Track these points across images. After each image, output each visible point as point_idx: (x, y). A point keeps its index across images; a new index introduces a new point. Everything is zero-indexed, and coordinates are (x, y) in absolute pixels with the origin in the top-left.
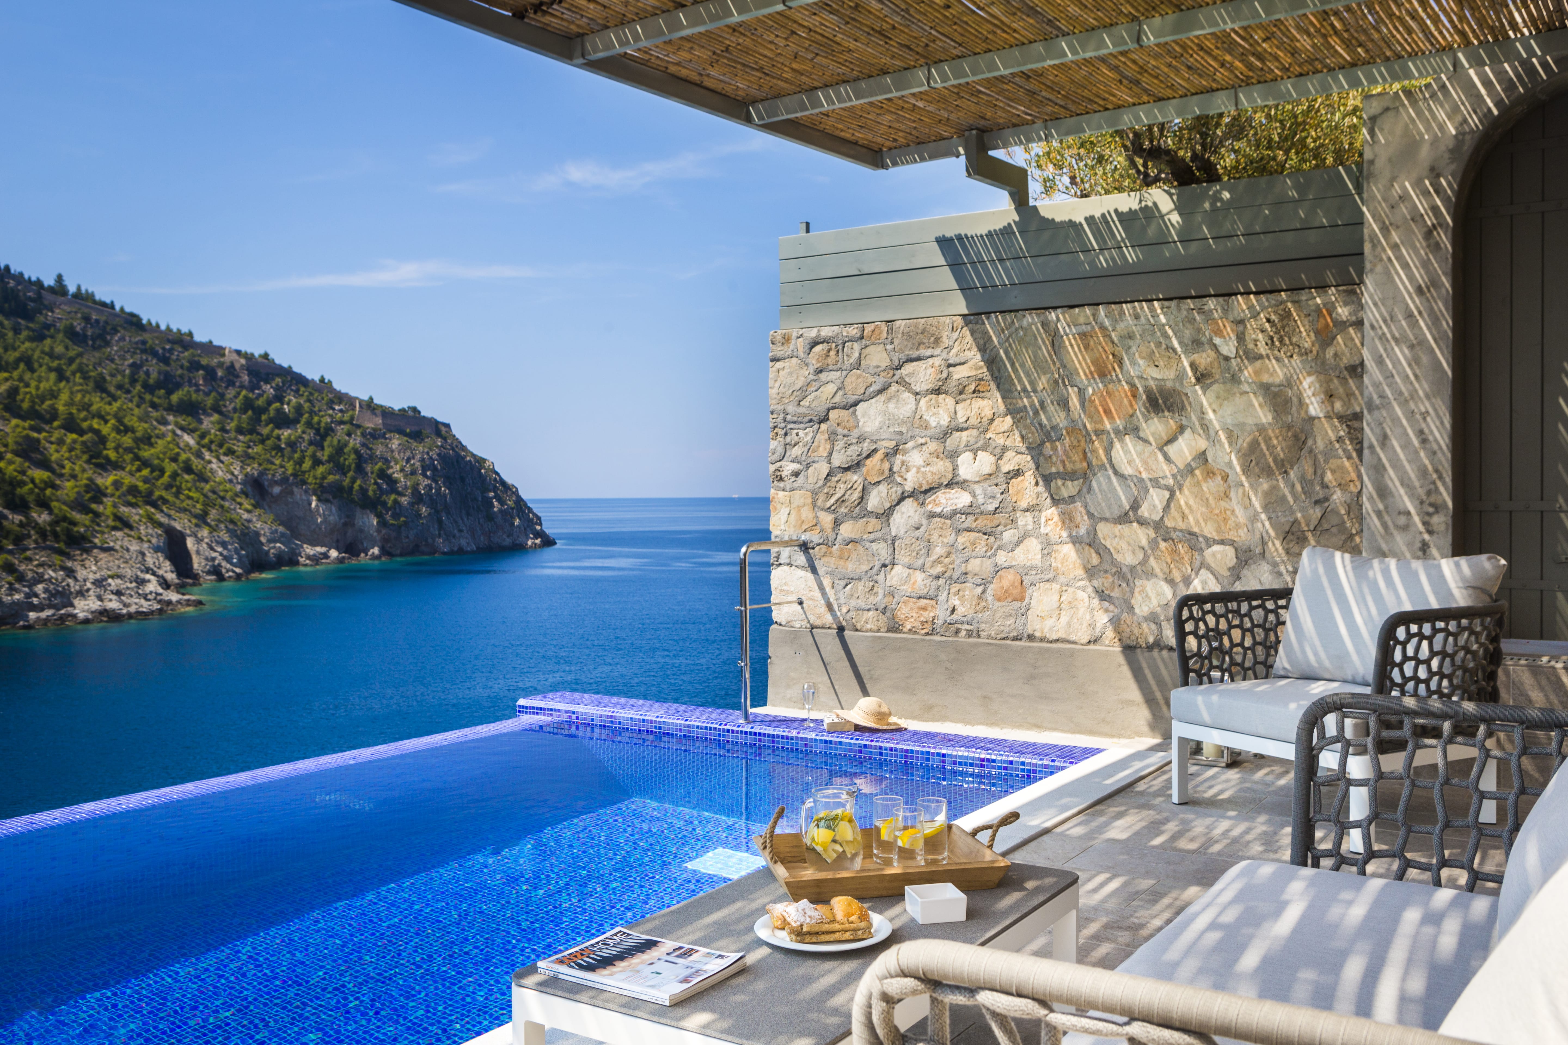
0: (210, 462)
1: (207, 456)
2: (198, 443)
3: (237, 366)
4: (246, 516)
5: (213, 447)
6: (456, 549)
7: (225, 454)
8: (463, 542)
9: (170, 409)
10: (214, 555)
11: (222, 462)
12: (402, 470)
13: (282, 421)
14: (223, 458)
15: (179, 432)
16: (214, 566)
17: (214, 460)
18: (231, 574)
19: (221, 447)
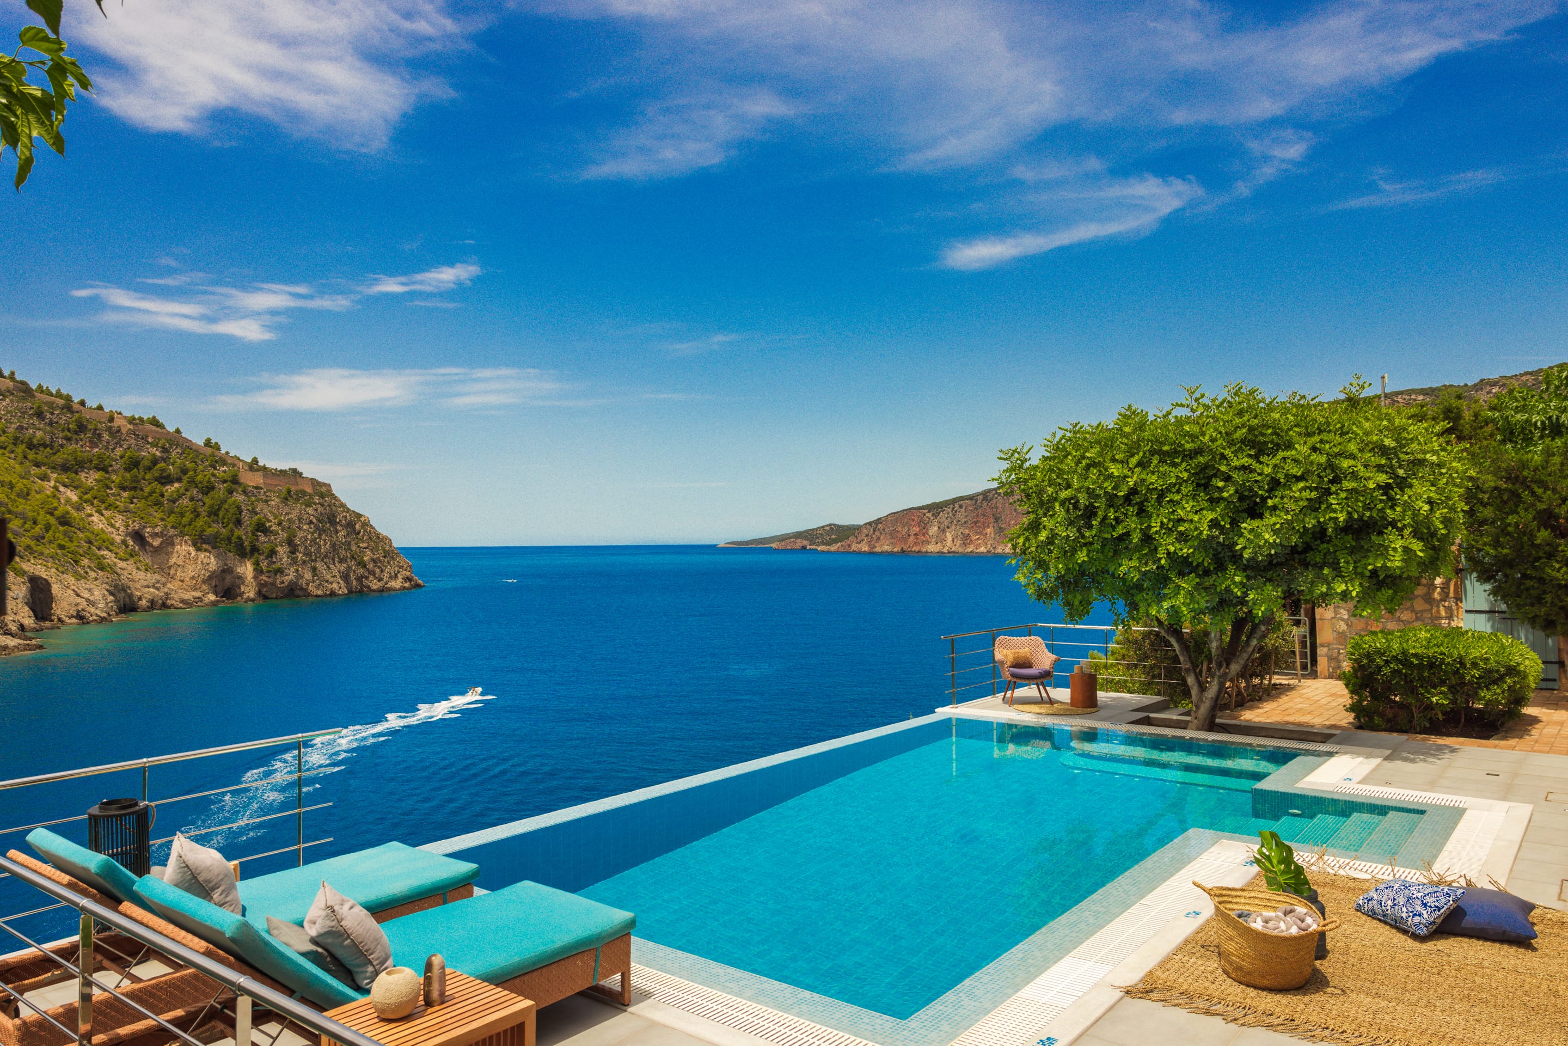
0: (91, 515)
1: (89, 509)
2: (80, 498)
3: (124, 431)
4: (122, 564)
5: (95, 502)
6: (328, 592)
7: (106, 509)
8: (335, 586)
9: (53, 468)
10: (79, 600)
11: (102, 515)
12: (280, 524)
13: (166, 480)
14: (104, 512)
15: (62, 489)
16: (78, 611)
17: (96, 515)
18: (95, 618)
19: (102, 502)
